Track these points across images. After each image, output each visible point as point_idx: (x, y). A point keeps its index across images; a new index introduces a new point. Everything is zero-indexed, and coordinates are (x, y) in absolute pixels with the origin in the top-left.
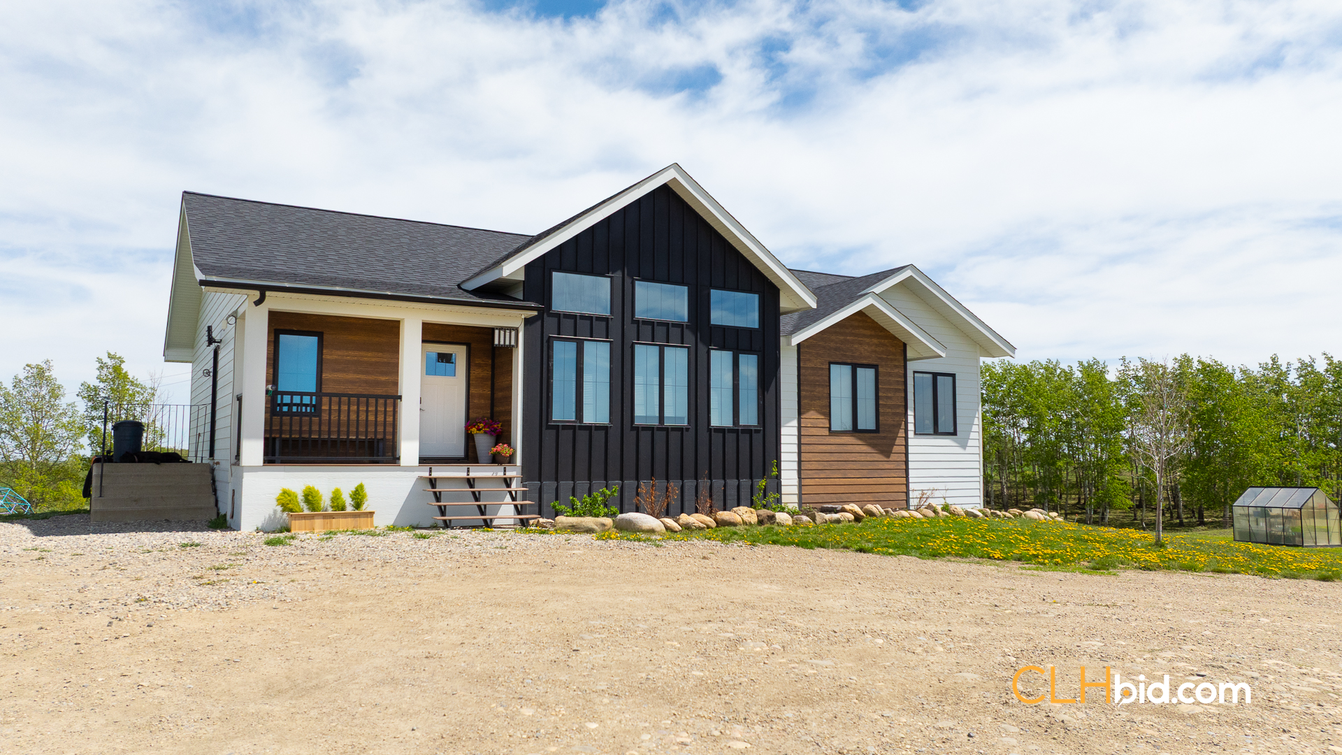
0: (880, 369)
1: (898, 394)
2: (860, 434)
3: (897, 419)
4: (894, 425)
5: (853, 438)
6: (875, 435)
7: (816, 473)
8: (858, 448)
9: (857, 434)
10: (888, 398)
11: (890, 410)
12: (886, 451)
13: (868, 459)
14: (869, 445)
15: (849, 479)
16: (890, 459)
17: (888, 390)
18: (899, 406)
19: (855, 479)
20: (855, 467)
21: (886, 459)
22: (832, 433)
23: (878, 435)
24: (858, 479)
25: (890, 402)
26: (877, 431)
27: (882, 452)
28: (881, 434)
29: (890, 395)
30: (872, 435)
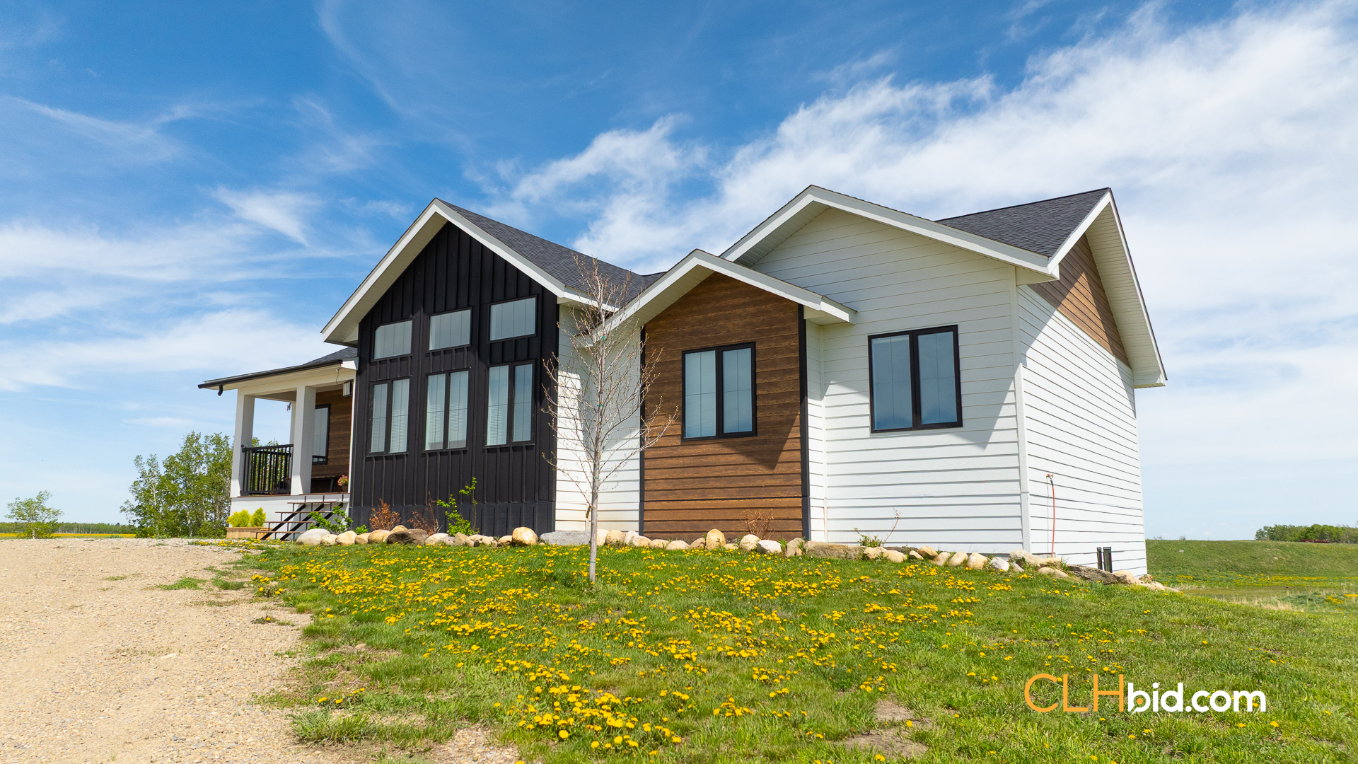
0: (758, 347)
1: (788, 377)
2: (725, 440)
3: (786, 413)
4: (780, 423)
5: (716, 445)
6: (750, 439)
7: (663, 495)
8: (722, 459)
9: (722, 441)
10: (771, 385)
11: (774, 402)
12: (770, 461)
13: (739, 473)
14: (741, 453)
15: (710, 502)
16: (775, 471)
17: (772, 374)
18: (791, 394)
19: (719, 501)
20: (718, 485)
21: (767, 472)
22: (686, 441)
23: (754, 438)
24: (724, 502)
25: (774, 391)
26: (754, 432)
27: (762, 462)
28: (760, 438)
29: (774, 380)
30: (745, 439)
